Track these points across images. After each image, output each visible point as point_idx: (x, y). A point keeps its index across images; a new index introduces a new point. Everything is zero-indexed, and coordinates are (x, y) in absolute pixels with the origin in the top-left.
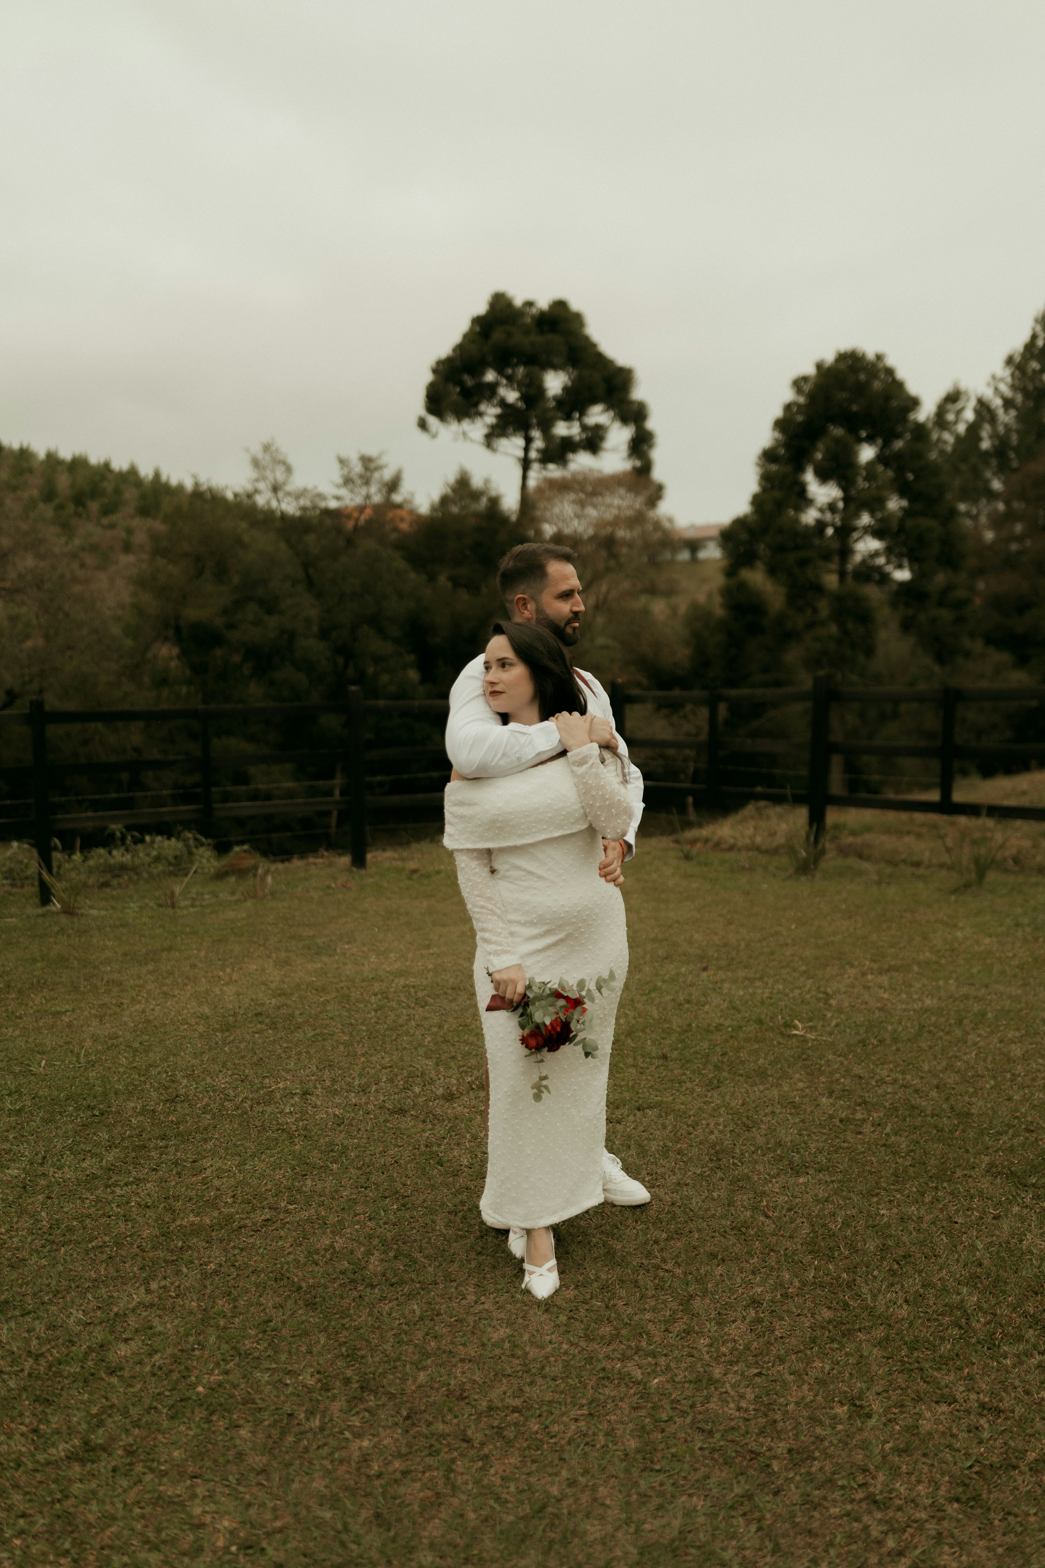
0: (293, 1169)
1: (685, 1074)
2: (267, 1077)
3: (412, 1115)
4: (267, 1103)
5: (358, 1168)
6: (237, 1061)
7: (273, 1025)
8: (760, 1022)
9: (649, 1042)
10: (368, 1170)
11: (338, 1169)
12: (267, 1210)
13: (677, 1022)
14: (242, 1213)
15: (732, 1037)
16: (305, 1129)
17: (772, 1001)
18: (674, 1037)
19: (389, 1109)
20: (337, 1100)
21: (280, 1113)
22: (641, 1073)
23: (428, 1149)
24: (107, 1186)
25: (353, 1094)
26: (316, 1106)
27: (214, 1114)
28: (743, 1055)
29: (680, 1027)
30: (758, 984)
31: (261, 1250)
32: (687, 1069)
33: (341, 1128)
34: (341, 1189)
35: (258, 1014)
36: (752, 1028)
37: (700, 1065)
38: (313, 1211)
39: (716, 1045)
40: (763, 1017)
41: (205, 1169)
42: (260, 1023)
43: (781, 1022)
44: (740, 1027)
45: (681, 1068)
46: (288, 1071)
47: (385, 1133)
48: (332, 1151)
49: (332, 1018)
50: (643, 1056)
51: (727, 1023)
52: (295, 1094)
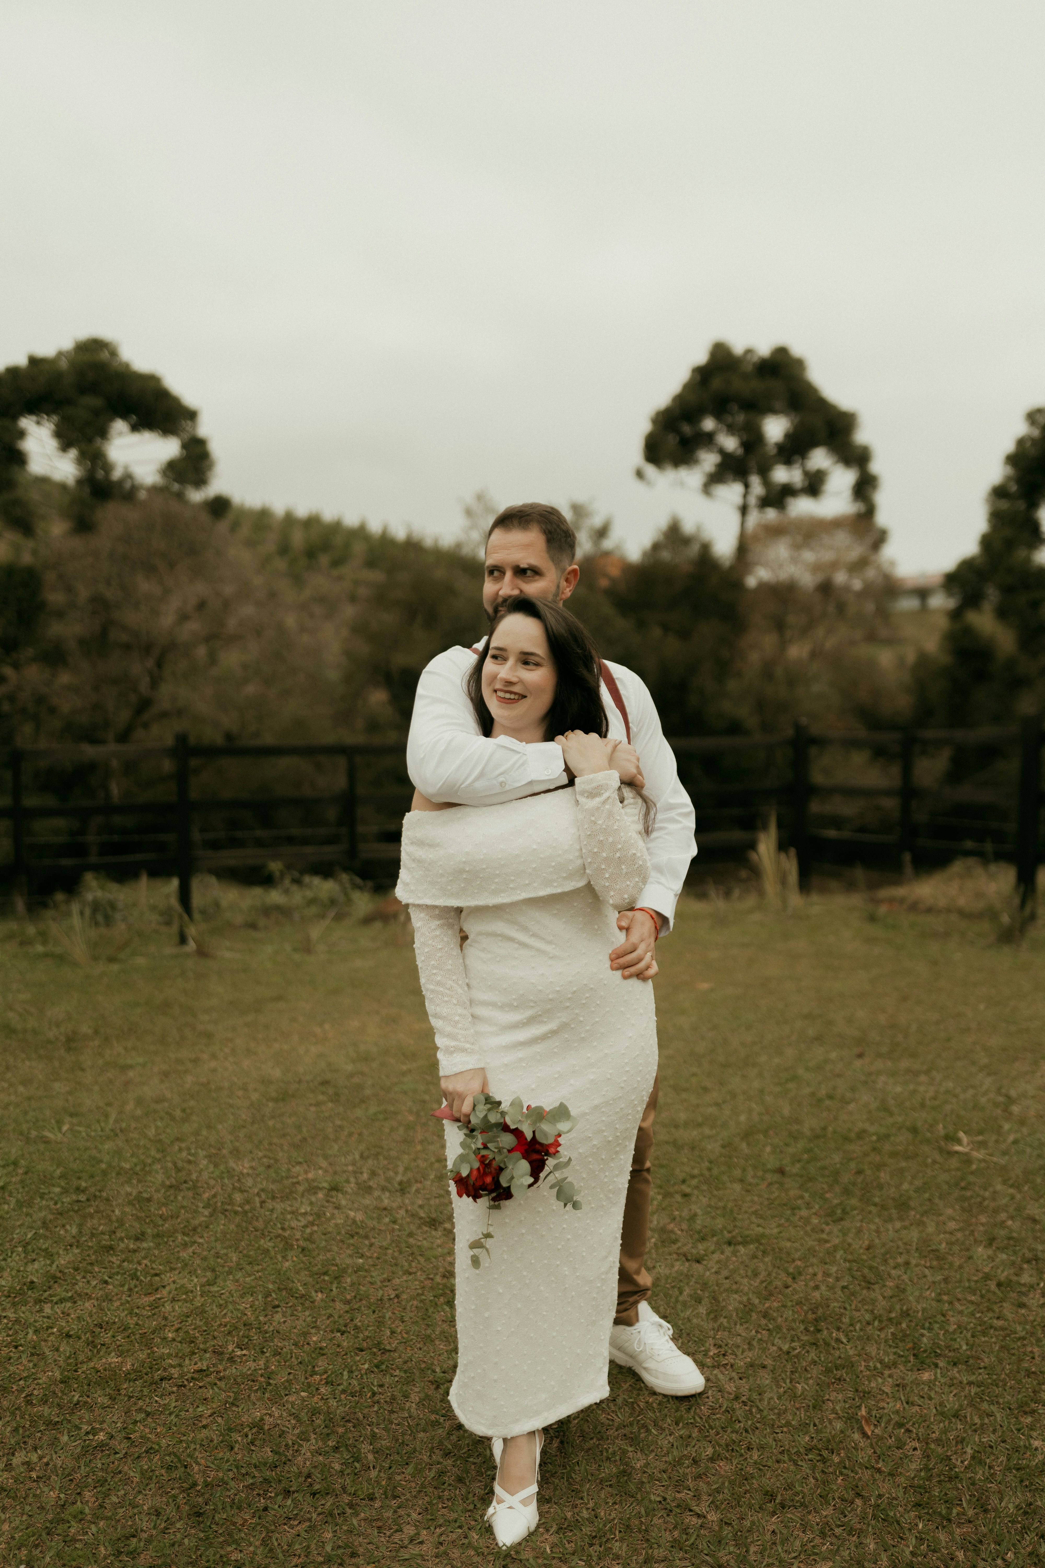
0: (268, 1295)
1: (802, 1197)
2: (300, 1163)
3: (445, 1229)
4: (285, 1198)
5: (348, 1302)
6: (275, 1140)
7: (336, 1098)
8: (914, 1130)
9: (768, 1149)
10: (356, 1306)
11: (322, 1300)
12: (208, 1355)
13: (810, 1124)
14: (176, 1356)
15: (874, 1149)
16: (309, 1239)
17: (937, 1103)
18: (801, 1144)
19: (421, 1218)
20: (367, 1201)
21: (293, 1213)
22: (748, 1191)
23: (445, 1281)
24: (38, 1301)
25: (387, 1194)
26: (338, 1208)
27: (214, 1210)
28: (884, 1176)
29: (812, 1130)
30: (923, 1078)
31: (173, 1417)
32: (807, 1191)
33: (351, 1241)
34: (313, 1331)
35: (325, 1083)
36: (902, 1138)
37: (825, 1186)
38: (262, 1363)
39: (851, 1159)
40: (919, 1124)
41: (164, 1287)
42: (323, 1093)
43: (942, 1133)
44: (887, 1136)
45: (800, 1188)
46: (326, 1157)
47: (401, 1252)
48: (325, 1274)
49: (405, 1093)
50: (755, 1167)
51: (872, 1129)
52: (321, 1189)
